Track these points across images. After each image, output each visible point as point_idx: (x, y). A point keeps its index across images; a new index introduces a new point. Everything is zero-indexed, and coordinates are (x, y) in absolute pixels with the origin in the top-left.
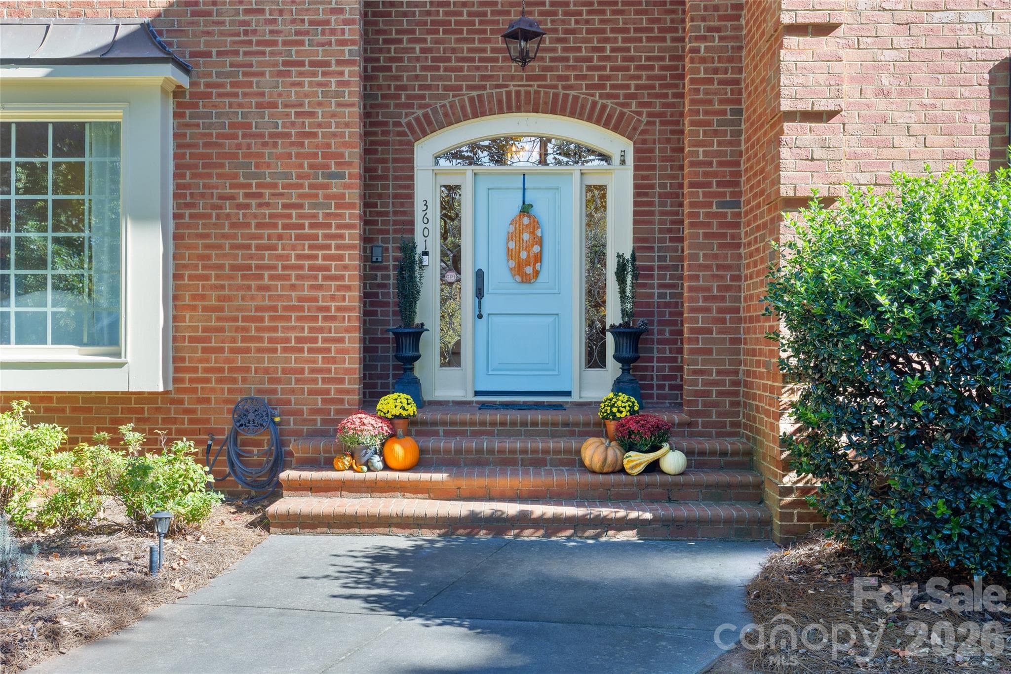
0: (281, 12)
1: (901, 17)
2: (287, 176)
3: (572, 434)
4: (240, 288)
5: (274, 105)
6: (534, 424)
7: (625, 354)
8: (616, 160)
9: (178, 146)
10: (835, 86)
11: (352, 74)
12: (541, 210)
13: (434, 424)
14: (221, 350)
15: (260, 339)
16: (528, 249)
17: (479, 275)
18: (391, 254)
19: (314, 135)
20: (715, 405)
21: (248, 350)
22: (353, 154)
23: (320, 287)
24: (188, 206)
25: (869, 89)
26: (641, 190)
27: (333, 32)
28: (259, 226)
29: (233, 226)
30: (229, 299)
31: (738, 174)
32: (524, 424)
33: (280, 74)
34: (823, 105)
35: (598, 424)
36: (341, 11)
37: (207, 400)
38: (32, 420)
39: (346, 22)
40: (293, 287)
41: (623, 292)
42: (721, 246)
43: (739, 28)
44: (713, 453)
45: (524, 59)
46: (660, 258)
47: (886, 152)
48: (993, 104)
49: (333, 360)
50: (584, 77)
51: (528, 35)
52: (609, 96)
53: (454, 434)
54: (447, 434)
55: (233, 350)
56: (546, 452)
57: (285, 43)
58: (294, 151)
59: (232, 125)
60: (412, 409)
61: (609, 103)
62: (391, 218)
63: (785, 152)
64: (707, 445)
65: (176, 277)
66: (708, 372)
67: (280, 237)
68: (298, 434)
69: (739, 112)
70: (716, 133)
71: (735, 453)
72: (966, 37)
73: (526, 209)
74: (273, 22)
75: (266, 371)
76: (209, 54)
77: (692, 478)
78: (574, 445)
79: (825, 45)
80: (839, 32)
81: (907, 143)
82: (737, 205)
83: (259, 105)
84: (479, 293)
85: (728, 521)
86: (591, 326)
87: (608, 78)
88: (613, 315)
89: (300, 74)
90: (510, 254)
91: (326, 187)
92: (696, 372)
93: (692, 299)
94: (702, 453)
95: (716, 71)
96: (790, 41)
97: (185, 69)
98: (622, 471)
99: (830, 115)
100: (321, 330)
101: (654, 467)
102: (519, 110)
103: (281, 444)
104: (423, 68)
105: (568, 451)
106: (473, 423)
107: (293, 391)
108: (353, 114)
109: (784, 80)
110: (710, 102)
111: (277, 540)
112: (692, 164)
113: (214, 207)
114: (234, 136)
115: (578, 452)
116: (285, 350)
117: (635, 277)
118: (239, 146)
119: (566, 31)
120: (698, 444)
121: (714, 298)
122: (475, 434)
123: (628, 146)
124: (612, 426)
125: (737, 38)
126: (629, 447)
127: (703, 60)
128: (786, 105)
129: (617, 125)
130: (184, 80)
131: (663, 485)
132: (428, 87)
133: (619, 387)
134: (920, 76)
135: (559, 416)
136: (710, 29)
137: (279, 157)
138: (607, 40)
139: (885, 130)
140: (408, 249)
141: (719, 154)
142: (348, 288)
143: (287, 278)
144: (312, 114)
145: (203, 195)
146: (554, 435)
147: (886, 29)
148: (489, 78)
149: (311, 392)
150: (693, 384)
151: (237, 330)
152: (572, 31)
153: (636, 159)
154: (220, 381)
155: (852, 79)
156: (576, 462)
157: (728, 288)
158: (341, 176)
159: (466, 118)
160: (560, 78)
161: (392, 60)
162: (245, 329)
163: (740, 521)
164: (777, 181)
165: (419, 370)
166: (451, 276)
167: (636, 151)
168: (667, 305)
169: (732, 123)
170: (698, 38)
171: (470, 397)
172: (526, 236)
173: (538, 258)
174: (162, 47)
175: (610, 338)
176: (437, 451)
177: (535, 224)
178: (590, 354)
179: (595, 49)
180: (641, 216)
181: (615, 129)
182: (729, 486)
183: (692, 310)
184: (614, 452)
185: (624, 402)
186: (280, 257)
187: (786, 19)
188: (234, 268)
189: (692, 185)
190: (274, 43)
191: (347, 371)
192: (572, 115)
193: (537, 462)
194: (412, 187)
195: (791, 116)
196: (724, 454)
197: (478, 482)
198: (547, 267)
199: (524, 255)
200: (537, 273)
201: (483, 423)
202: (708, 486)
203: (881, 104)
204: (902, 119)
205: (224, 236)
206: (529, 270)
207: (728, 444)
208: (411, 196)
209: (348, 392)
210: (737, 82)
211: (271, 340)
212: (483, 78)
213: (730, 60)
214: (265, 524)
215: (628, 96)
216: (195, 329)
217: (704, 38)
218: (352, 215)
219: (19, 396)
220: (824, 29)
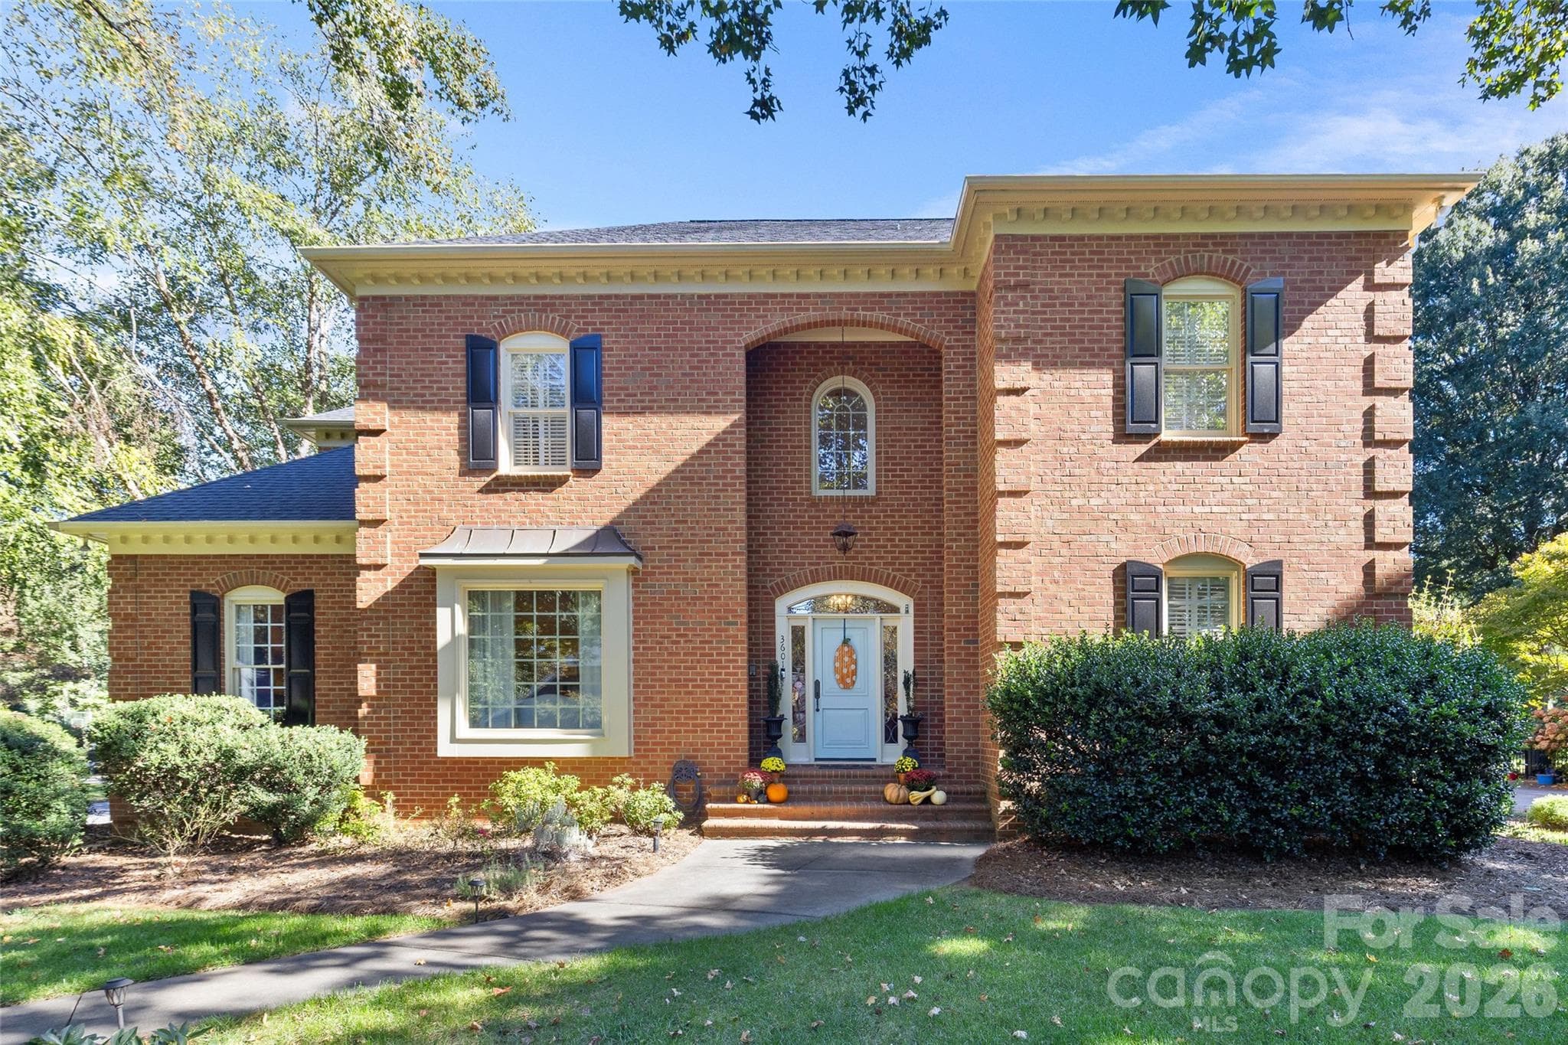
0: (697, 522)
1: (1065, 538)
2: (703, 623)
3: (878, 783)
4: (674, 693)
5: (694, 580)
6: (855, 776)
7: (910, 734)
8: (903, 610)
9: (636, 605)
10: (1027, 577)
11: (741, 561)
12: (856, 641)
13: (795, 776)
14: (663, 731)
15: (687, 725)
16: (847, 667)
17: (817, 684)
18: (761, 670)
19: (719, 598)
20: (965, 764)
21: (679, 731)
22: (742, 610)
23: (723, 693)
24: (641, 642)
25: (1046, 579)
26: (918, 630)
27: (729, 535)
28: (685, 654)
29: (670, 654)
30: (668, 699)
31: (977, 623)
32: (849, 776)
33: (698, 561)
34: (1020, 589)
35: (894, 776)
36: (734, 522)
37: (655, 763)
38: (558, 774)
39: (738, 529)
40: (707, 692)
41: (908, 695)
42: (967, 667)
43: (976, 534)
44: (962, 793)
45: (845, 548)
46: (932, 673)
47: (1058, 616)
48: (1115, 589)
49: (732, 738)
50: (882, 558)
51: (847, 534)
52: (899, 570)
53: (807, 783)
54: (802, 783)
55: (670, 732)
56: (863, 792)
57: (701, 541)
58: (706, 608)
59: (669, 592)
60: (782, 767)
61: (898, 574)
62: (762, 647)
63: (999, 616)
64: (959, 788)
65: (636, 686)
66: (960, 745)
67: (698, 661)
68: (711, 783)
69: (977, 585)
70: (963, 598)
71: (976, 793)
72: (1102, 550)
73: (846, 641)
74: (693, 528)
75: (691, 744)
76: (653, 548)
77: (950, 807)
78: (880, 788)
79: (1021, 554)
80: (1030, 546)
81: (1069, 611)
82: (976, 642)
83: (685, 580)
84: (817, 695)
85: (970, 830)
86: (887, 715)
87: (897, 558)
88: (902, 710)
89: (710, 561)
90: (836, 670)
91: (726, 630)
92: (953, 745)
93: (950, 700)
94: (956, 793)
95: (962, 560)
96: (1002, 552)
97: (639, 557)
98: (909, 803)
99: (1026, 594)
100: (724, 719)
101: (927, 800)
102: (841, 578)
103: (702, 789)
104: (781, 551)
105: (876, 792)
106: (818, 776)
107: (707, 757)
108: (742, 585)
109: (998, 573)
110: (959, 579)
111: (709, 843)
112: (949, 617)
113: (658, 643)
114: (670, 599)
115: (883, 792)
116: (703, 731)
117: (915, 685)
118: (672, 605)
119: (871, 528)
120: (952, 788)
121: (963, 699)
122: (819, 783)
123: (910, 602)
124: (902, 776)
125: (976, 540)
126: (912, 788)
127: (955, 554)
128: (999, 589)
129: (903, 588)
130: (640, 565)
131: (933, 811)
132: (783, 564)
133: (906, 753)
134: (1076, 571)
135: (870, 772)
136: (959, 534)
137: (698, 612)
138: (896, 534)
139: (1056, 603)
140: (773, 667)
141: (965, 611)
142: (741, 693)
143: (703, 686)
144: (717, 586)
145: (651, 636)
146: (867, 783)
147: (1056, 544)
148: (822, 558)
149: (719, 757)
150: (950, 751)
151: (673, 718)
152: (875, 529)
153: (915, 610)
154: (662, 750)
155: (1037, 574)
156: (881, 798)
157: (971, 693)
158: (736, 624)
159: (808, 583)
160: (867, 558)
161: (761, 546)
162: (678, 719)
163: (977, 830)
164: (995, 632)
165: (780, 743)
166: (799, 685)
167: (915, 605)
168: (936, 703)
169: (972, 592)
170: (951, 540)
171: (813, 762)
172: (846, 659)
173: (854, 673)
174: (624, 543)
175: (900, 724)
176: (797, 792)
177: (852, 652)
178: (887, 732)
179: (889, 540)
180: (919, 646)
181: (902, 591)
182: (971, 811)
183: (950, 706)
184: (903, 791)
185: (909, 763)
186: (699, 674)
187: (999, 538)
188: (670, 680)
189: (949, 630)
190: (693, 542)
191: (741, 744)
192: (875, 581)
193: (857, 798)
194: (774, 627)
195: (1003, 595)
196: (969, 793)
197: (824, 808)
198: (860, 679)
199: (845, 671)
200: (853, 683)
201: (824, 776)
202: (959, 811)
203: (1053, 588)
204: (1066, 596)
205: (664, 661)
206: (848, 681)
207: (972, 788)
208: (773, 633)
209: (741, 757)
210: (976, 567)
211: (694, 725)
212: (818, 558)
213: (971, 553)
214: (701, 832)
215: (910, 570)
216: (647, 718)
217: (955, 540)
218: (742, 648)
219: (549, 759)
220: (1020, 545)
